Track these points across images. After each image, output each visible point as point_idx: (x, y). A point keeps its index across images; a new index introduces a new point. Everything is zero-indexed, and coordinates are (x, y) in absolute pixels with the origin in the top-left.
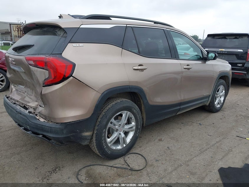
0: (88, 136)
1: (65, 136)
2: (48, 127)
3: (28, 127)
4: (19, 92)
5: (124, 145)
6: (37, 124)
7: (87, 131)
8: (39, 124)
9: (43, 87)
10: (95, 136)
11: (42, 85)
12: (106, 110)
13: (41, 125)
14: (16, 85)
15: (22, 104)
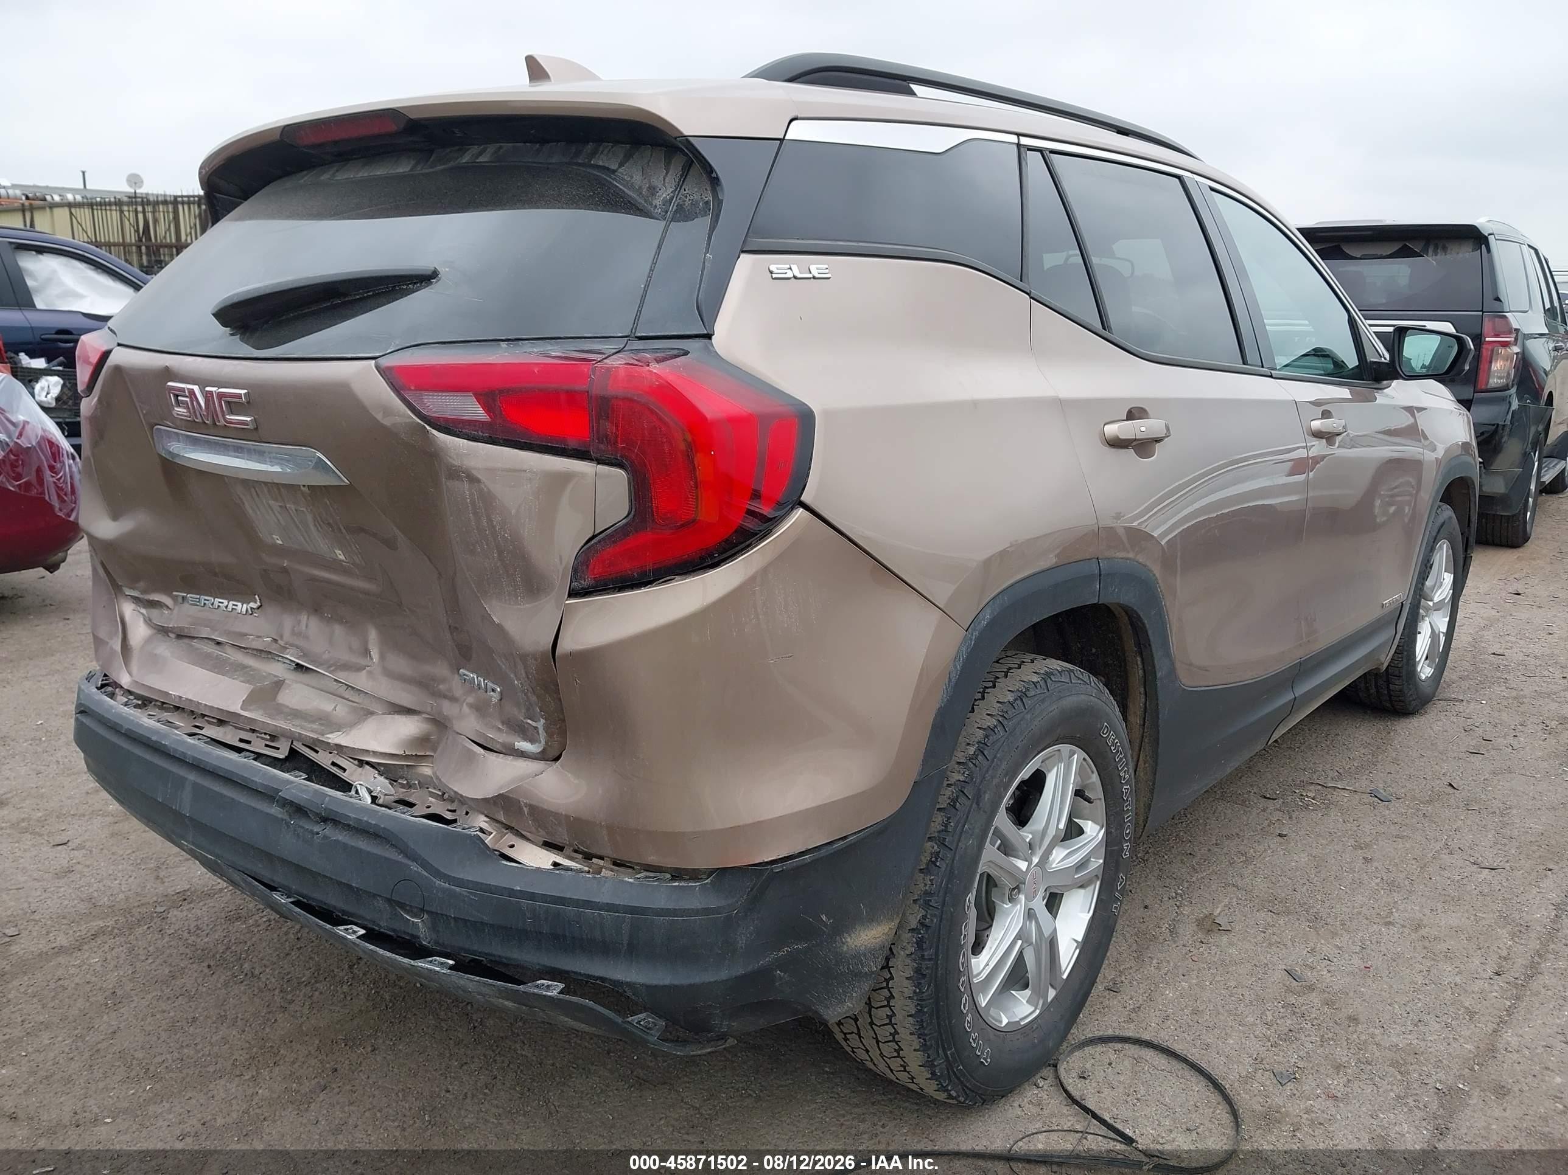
0: (872, 952)
1: (741, 971)
2: (610, 907)
3: (420, 927)
4: (210, 648)
5: (1052, 993)
6: (511, 893)
7: (871, 919)
8: (532, 896)
9: (572, 594)
10: (911, 949)
11: (562, 581)
12: (972, 750)
13: (545, 898)
14: (170, 595)
15: (273, 738)
